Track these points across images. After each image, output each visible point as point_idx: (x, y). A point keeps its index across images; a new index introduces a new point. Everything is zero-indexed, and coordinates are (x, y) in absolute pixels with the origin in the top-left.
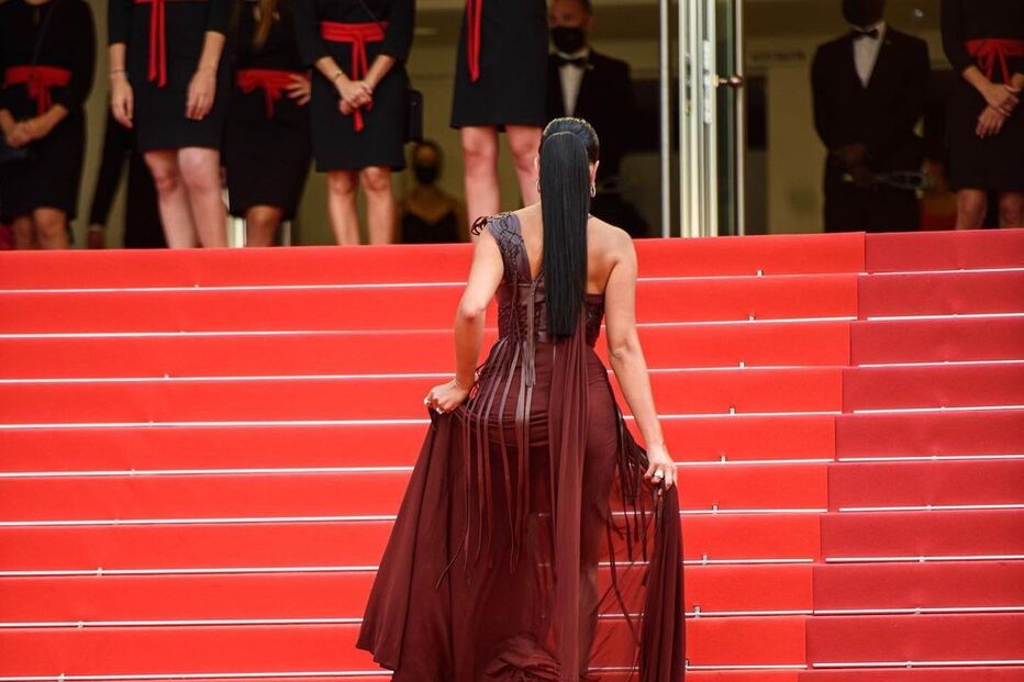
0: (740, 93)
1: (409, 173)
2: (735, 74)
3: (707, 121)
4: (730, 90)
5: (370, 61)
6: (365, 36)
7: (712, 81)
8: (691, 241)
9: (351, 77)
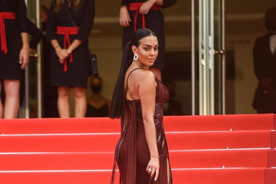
0: (224, 57)
1: (89, 89)
2: (222, 49)
3: (210, 68)
4: (219, 56)
5: (71, 42)
6: (69, 32)
7: (212, 52)
8: (204, 117)
9: (62, 47)
